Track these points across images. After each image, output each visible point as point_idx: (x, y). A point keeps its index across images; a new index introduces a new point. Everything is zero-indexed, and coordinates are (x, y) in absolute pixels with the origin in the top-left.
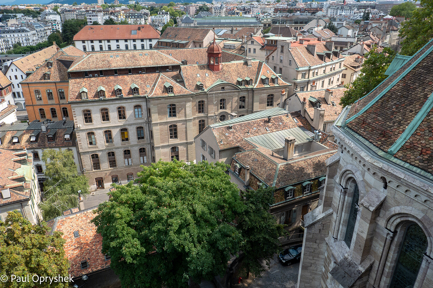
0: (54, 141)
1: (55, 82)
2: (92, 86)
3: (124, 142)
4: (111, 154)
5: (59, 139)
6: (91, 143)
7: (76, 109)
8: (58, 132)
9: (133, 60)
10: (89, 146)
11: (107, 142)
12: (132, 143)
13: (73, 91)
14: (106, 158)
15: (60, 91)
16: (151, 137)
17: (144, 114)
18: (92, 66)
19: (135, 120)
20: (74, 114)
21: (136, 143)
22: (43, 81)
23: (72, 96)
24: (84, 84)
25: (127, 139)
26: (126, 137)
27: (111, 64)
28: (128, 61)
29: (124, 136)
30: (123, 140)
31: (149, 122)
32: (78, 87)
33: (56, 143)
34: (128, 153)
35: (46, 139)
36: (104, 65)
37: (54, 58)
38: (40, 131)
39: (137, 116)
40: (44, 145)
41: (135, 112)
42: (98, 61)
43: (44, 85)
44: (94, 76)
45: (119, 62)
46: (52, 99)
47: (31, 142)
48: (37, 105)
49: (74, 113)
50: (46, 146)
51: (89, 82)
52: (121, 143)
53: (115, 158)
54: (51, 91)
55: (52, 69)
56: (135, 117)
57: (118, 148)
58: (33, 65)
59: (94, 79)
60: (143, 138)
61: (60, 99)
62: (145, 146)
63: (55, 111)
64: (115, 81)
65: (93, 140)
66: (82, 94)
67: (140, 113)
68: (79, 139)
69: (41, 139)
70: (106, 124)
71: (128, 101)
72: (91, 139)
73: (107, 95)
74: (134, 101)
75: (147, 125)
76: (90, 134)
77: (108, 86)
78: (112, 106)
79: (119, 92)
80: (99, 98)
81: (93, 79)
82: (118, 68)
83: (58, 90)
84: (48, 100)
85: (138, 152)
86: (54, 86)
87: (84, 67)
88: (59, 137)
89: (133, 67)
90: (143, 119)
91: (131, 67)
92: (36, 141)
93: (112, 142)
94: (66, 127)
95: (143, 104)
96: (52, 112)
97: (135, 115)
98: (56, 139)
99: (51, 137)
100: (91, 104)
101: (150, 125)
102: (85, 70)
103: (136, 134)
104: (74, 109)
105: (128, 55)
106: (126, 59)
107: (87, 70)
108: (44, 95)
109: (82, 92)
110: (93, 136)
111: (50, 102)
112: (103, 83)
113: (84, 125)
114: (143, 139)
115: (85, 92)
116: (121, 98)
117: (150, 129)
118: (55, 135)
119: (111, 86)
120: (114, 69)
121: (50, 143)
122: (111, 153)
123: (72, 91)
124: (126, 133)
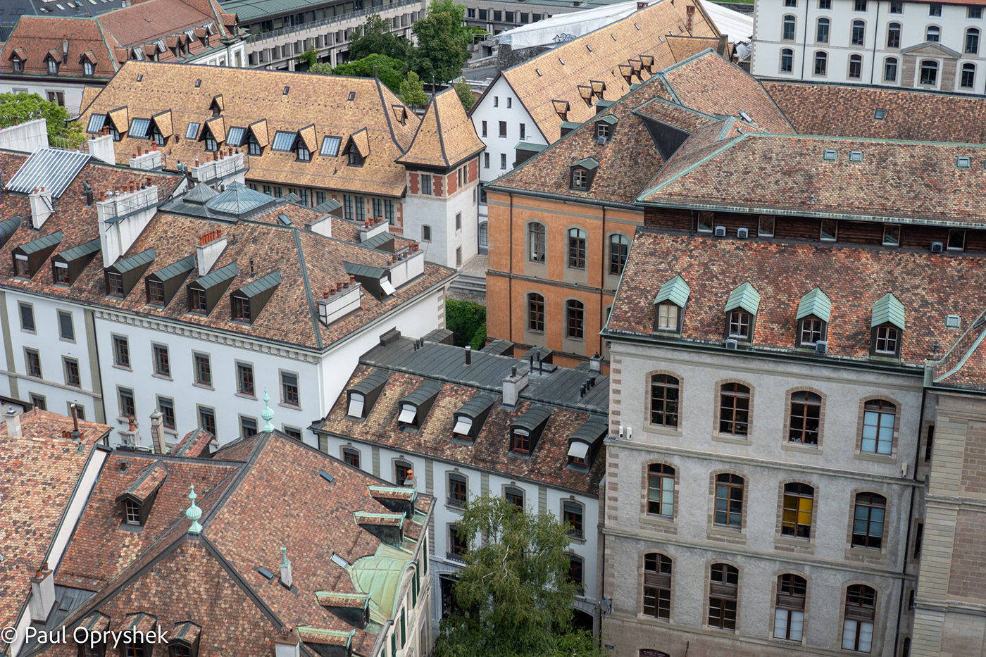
0: (531, 454)
1: (604, 205)
2: (712, 276)
3: (788, 537)
4: (725, 574)
5: (549, 451)
6: (654, 508)
7: (627, 361)
8: (555, 420)
9: (919, 187)
10: (645, 516)
11: (720, 518)
12: (822, 555)
13: (636, 288)
14: (702, 583)
15: (615, 240)
16: (912, 550)
17: (901, 442)
18: (734, 191)
19: (856, 457)
20: (615, 381)
21: (839, 558)
22: (564, 192)
23: (625, 308)
24: (685, 261)
25: (805, 532)
26: (802, 521)
27: (817, 190)
28: (897, 187)
29: (796, 514)
30: (786, 530)
31: (917, 484)
32: (658, 271)
33: (534, 463)
34: (798, 591)
35: (507, 436)
36: (784, 191)
37: (625, 106)
38: (495, 397)
39: (869, 445)
40: (494, 463)
41: (862, 425)
42: (769, 170)
43: (566, 208)
44: (731, 234)
45: (853, 188)
46: (582, 264)
47: (456, 435)
48: (523, 279)
49: (617, 377)
50: (498, 466)
51: (705, 259)
52: (776, 541)
53: (735, 594)
54: (582, 236)
55: (609, 151)
56: (860, 446)
57: (758, 557)
58: (574, 83)
59: (728, 248)
60: (876, 542)
61: (606, 272)
62: (878, 580)
63: (581, 314)
64: (813, 272)
65: (667, 498)
66: (663, 309)
67: (885, 434)
68: (614, 480)
69: (490, 432)
70: (731, 449)
71: (845, 375)
72: (660, 493)
73: (761, 330)
74: (871, 377)
75: (908, 493)
76: (659, 471)
77: (778, 290)
78: (769, 380)
79: (812, 331)
80: (725, 335)
81: (726, 245)
82: (840, 216)
83: (608, 235)
84: (566, 265)
85: (840, 596)
86: (596, 218)
87: (704, 191)
88: (552, 441)
89: (908, 221)
90: (894, 462)
91: (897, 220)
92: (473, 435)
93: (739, 524)
94: (590, 407)
95: (909, 403)
96: (571, 313)
97: (861, 438)
98: (541, 448)
99: (525, 437)
100: (685, 356)
101: (917, 497)
102: (701, 207)
103: (846, 520)
104: (619, 362)
105: (902, 157)
106: (889, 174)
107: (709, 207)
108: (557, 247)
109: (663, 303)
110: (667, 483)
111: (571, 276)
112: (761, 271)
113: (645, 430)
114: (875, 550)
115: (673, 304)
116: (817, 358)
117: (916, 515)
118: (537, 433)
119: (789, 291)
120: (821, 215)
121: (514, 460)
122: (725, 569)
123: (633, 285)
124: (804, 504)
